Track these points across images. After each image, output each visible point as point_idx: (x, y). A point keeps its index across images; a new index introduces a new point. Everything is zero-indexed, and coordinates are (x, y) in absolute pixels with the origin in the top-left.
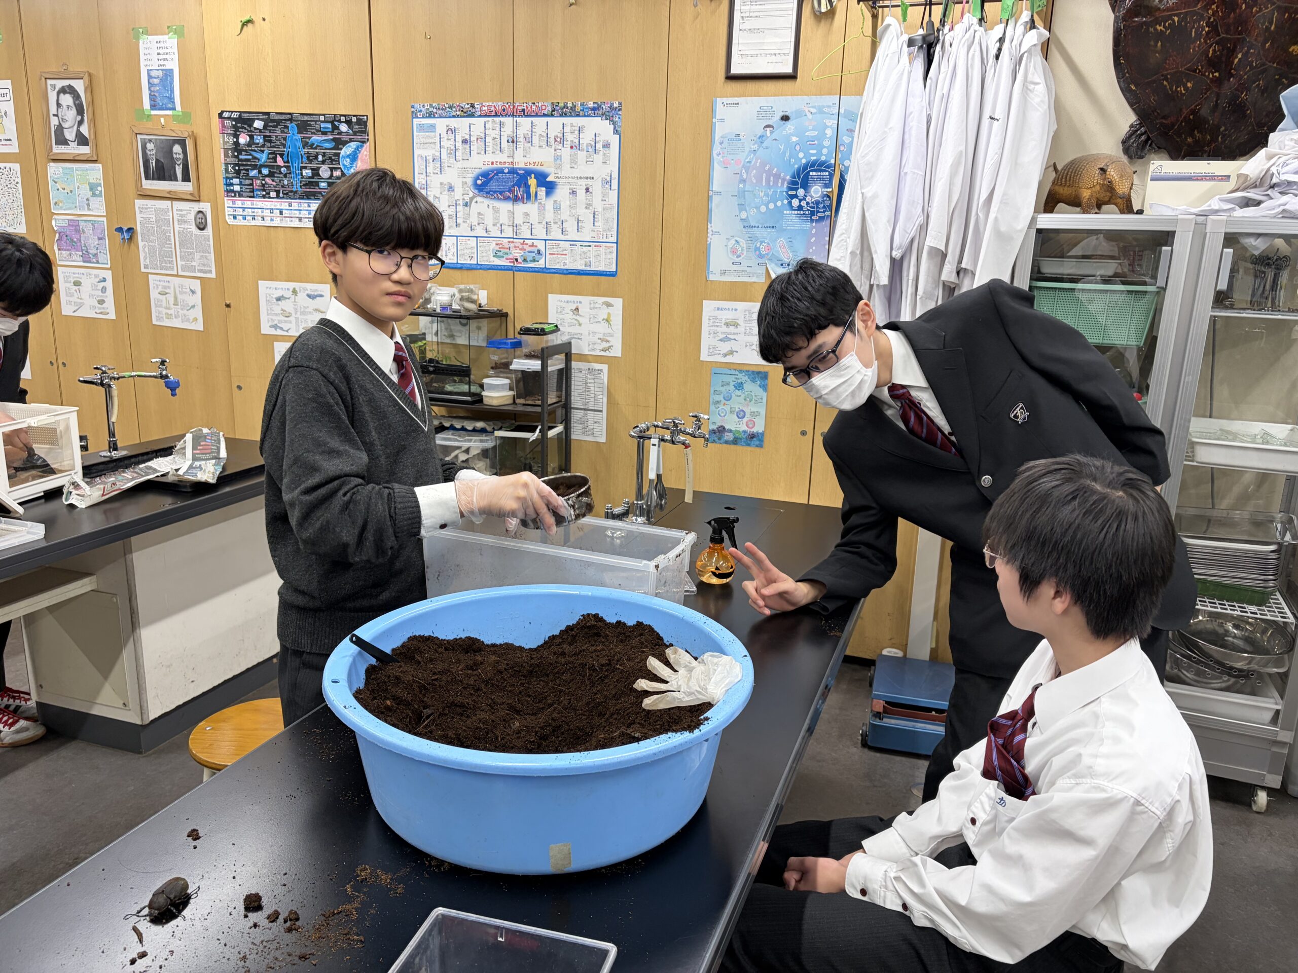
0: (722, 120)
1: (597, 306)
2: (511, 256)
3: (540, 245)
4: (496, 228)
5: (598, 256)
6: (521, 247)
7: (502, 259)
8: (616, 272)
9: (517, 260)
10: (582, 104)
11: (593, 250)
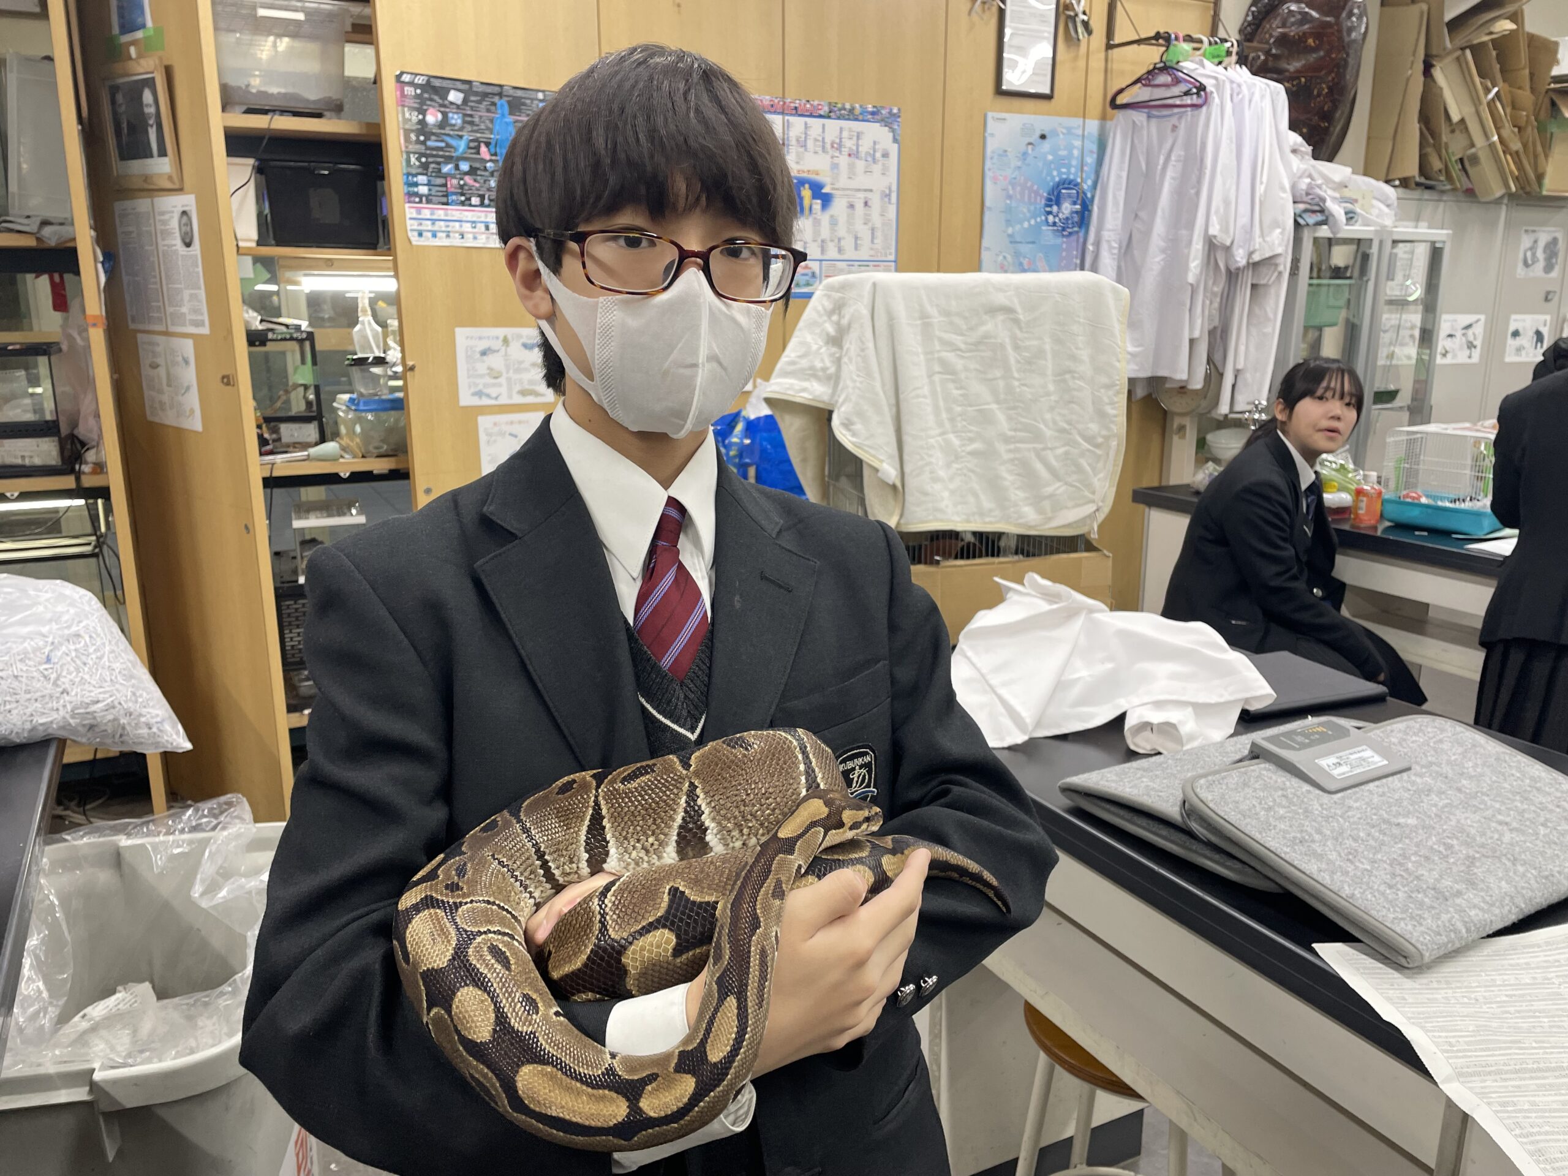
0: (992, 135)
3: (815, 267)
10: (861, 106)
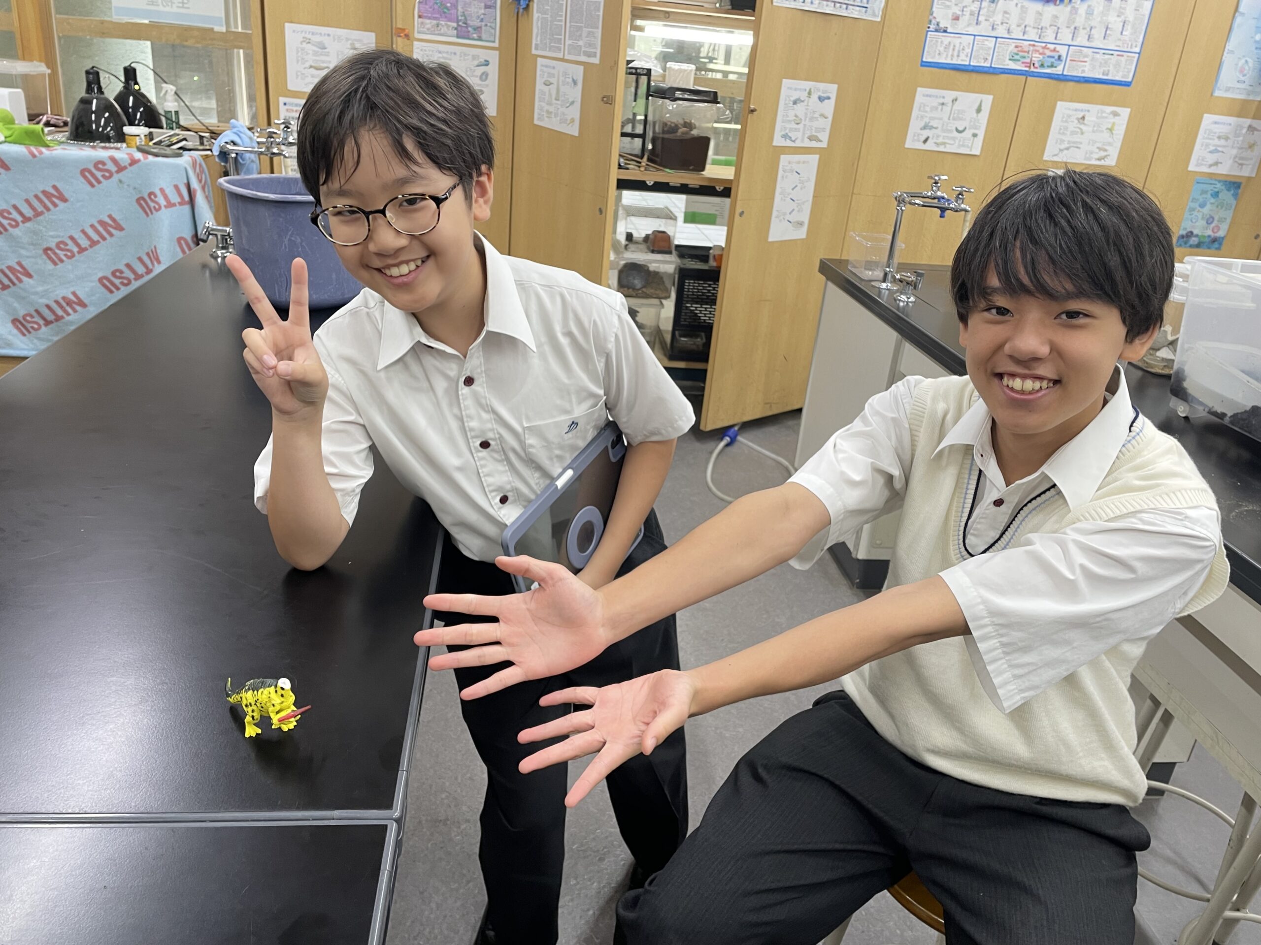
1: (1104, 115)
2: (1028, 60)
3: (1063, 51)
4: (1020, 29)
5: (1117, 65)
6: (1041, 51)
7: (1020, 63)
8: (1131, 83)
9: (1034, 64)
11: (1114, 59)
